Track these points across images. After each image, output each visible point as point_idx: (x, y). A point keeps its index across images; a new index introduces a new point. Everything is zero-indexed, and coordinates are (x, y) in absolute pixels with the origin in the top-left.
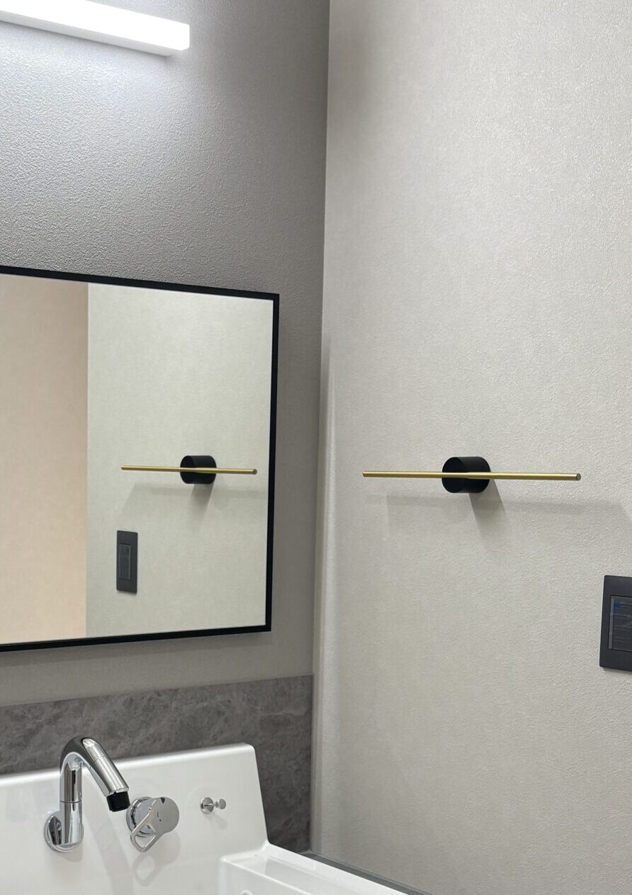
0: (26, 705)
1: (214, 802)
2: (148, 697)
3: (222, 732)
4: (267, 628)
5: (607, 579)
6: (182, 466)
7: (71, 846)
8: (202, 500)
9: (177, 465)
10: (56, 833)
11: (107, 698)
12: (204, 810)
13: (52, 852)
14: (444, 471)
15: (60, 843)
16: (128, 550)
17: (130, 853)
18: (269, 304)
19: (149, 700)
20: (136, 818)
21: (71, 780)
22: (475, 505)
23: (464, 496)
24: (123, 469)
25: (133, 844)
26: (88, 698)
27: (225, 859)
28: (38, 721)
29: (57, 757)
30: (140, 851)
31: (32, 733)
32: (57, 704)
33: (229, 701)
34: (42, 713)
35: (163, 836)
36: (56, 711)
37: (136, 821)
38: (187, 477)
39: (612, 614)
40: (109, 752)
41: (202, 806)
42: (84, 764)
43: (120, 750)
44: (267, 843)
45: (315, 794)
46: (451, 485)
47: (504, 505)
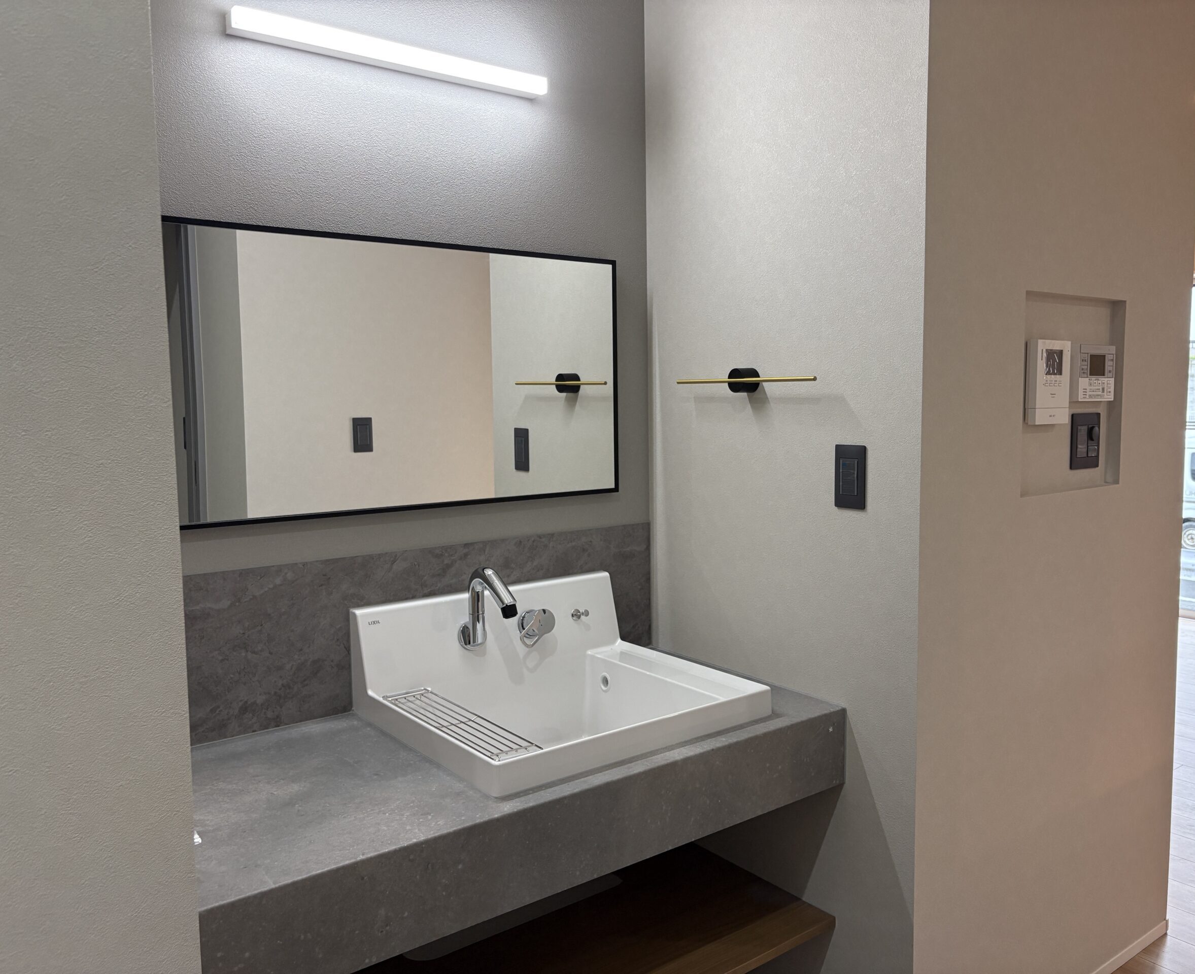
0: (443, 547)
1: (581, 612)
2: (533, 539)
3: (586, 563)
4: (616, 489)
5: (837, 446)
6: (556, 381)
7: (478, 645)
8: (572, 403)
9: (553, 380)
10: (467, 636)
11: (503, 540)
12: (574, 618)
13: (463, 649)
14: (729, 378)
15: (469, 643)
16: (522, 441)
17: (521, 649)
18: (609, 267)
19: (534, 541)
20: (524, 625)
21: (477, 599)
22: (751, 401)
23: (743, 395)
24: (516, 384)
25: (523, 643)
26: (489, 541)
27: (589, 652)
28: (453, 558)
29: (467, 583)
30: (527, 647)
31: (449, 566)
32: (466, 545)
33: (591, 542)
34: (456, 553)
35: (544, 636)
36: (466, 550)
37: (525, 627)
38: (560, 389)
39: (841, 471)
40: (505, 580)
41: (573, 616)
42: (485, 587)
43: (513, 578)
44: (619, 640)
45: (654, 605)
46: (734, 387)
47: (770, 400)
